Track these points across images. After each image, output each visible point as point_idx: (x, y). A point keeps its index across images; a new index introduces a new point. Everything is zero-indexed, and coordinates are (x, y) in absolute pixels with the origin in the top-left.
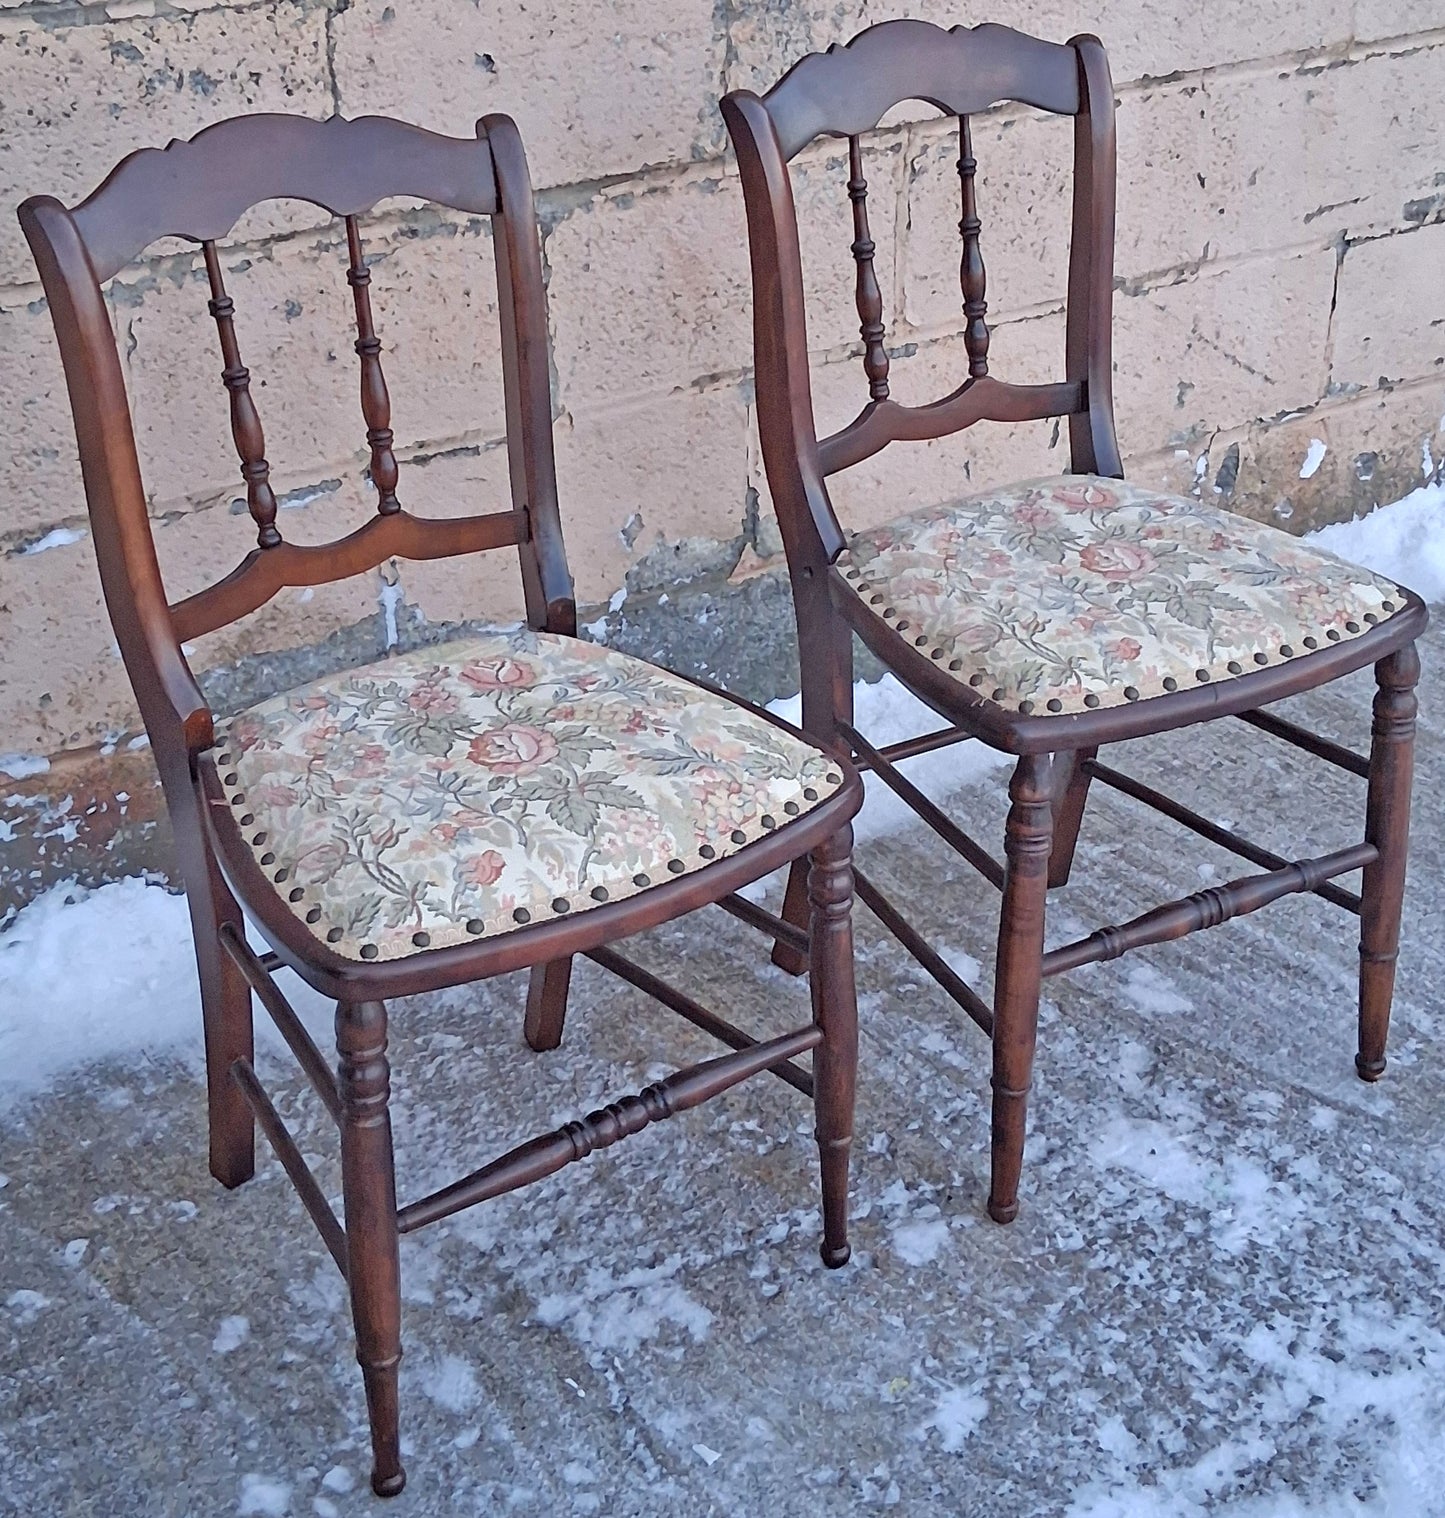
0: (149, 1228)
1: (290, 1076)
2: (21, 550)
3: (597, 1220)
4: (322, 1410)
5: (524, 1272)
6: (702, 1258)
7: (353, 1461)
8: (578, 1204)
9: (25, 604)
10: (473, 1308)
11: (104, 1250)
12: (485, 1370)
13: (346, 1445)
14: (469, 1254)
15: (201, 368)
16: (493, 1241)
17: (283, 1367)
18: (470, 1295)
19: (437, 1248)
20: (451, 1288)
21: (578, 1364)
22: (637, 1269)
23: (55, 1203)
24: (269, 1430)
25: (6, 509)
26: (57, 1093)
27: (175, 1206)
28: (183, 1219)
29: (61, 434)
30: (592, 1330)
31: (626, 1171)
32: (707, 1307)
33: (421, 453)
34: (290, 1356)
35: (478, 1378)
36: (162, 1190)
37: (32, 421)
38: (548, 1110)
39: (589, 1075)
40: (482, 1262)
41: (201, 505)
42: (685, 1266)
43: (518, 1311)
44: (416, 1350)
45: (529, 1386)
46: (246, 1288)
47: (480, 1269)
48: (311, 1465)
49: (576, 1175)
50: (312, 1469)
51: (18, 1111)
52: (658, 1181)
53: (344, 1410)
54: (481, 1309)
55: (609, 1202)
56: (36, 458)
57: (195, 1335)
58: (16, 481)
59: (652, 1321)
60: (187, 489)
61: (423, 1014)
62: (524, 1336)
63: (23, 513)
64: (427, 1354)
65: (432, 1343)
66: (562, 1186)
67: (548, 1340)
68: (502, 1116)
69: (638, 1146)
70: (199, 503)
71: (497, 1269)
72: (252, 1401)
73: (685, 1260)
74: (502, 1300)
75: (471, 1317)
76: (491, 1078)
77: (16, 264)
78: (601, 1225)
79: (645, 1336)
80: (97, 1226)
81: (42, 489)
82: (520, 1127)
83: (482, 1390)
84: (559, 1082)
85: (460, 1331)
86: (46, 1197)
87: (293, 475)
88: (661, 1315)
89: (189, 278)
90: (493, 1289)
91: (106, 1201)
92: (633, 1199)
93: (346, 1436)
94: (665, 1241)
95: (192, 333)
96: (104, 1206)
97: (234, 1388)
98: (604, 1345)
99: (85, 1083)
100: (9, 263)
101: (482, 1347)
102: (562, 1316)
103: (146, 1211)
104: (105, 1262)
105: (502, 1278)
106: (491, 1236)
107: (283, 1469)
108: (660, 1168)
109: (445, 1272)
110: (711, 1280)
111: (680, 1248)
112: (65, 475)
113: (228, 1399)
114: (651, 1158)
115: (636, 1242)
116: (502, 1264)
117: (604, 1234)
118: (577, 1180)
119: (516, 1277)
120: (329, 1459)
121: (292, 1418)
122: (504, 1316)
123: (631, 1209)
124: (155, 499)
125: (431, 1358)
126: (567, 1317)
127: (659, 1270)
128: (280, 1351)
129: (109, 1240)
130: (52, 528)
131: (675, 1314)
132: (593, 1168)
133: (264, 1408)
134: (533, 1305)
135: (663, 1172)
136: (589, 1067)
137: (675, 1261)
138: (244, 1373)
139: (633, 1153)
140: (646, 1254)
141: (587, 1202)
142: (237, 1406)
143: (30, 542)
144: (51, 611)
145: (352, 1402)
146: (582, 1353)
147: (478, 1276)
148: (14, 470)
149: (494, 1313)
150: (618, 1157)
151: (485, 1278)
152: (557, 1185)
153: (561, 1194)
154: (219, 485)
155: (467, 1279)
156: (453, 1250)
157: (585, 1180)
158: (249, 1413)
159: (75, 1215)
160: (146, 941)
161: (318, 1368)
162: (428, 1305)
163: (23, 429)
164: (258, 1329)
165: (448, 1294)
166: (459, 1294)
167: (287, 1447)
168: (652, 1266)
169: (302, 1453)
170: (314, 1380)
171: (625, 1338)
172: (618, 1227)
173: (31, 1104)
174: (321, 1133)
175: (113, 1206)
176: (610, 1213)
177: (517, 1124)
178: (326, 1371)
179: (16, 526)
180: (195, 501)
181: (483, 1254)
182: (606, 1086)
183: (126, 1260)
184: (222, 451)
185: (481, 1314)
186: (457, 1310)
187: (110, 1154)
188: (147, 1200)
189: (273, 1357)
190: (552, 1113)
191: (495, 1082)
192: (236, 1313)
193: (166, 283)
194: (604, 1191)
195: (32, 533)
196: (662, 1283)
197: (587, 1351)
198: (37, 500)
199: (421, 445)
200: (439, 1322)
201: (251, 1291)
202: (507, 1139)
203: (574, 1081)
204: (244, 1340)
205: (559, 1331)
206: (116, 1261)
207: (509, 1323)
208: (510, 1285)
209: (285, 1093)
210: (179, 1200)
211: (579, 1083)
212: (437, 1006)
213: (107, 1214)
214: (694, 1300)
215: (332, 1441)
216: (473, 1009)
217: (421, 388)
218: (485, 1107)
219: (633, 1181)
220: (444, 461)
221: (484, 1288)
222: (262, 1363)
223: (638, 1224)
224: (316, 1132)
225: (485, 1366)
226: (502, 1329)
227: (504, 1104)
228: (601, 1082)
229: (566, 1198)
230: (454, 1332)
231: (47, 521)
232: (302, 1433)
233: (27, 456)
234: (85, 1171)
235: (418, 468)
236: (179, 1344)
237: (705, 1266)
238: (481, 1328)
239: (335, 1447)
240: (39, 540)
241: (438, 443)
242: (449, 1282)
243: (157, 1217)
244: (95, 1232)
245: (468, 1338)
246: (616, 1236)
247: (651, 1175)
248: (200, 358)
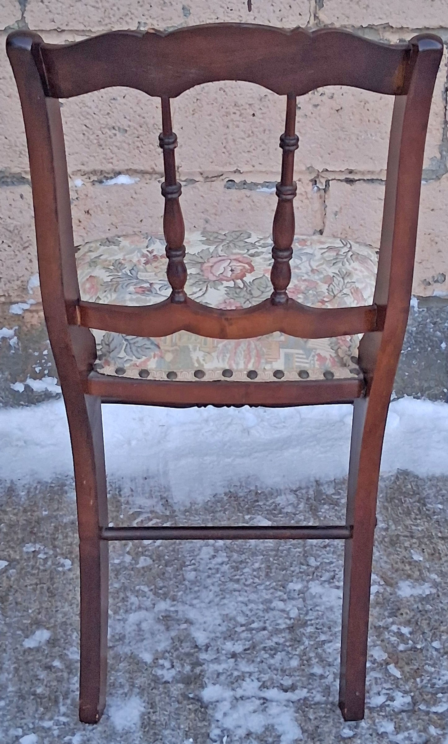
0: (41, 568)
1: (168, 513)
2: (101, 182)
3: (273, 652)
4: (50, 699)
5: (211, 665)
6: (319, 698)
7: (44, 734)
8: (269, 639)
9: (100, 212)
10: (168, 675)
11: (11, 571)
12: (149, 713)
13: (47, 724)
14: (188, 644)
15: (216, 99)
16: (207, 641)
17: (49, 668)
18: (173, 666)
19: (173, 634)
20: (166, 659)
21: (203, 731)
22: (276, 689)
23: (9, 538)
24: (16, 699)
25: (94, 157)
26: (52, 483)
27: (62, 561)
28: (60, 569)
29: (130, 121)
30: (225, 714)
31: (310, 629)
32: (302, 728)
33: (351, 176)
34: (57, 663)
35: (142, 715)
36: (62, 549)
37: (114, 110)
38: (290, 579)
39: (328, 567)
40: (192, 651)
41: (210, 179)
42: (306, 699)
43: (192, 686)
44: (122, 686)
45: (167, 732)
46: (63, 617)
47: (188, 655)
48: (22, 727)
49: (280, 621)
50: (20, 730)
51: (27, 486)
52: (324, 642)
53: (61, 704)
54: (174, 677)
55: (288, 644)
56: (114, 131)
57: (19, 632)
58: (102, 142)
59: (263, 723)
60: (200, 168)
61: (260, 503)
62: (185, 702)
63: (104, 161)
64: (126, 690)
65: (133, 685)
66: (267, 625)
67: (196, 710)
68: (263, 574)
69: (327, 618)
70: (207, 177)
71: (197, 658)
72: (20, 680)
73: (308, 695)
74: (189, 677)
75: (164, 680)
76: (272, 550)
77: (113, 19)
78: (272, 656)
79: (252, 730)
80: (18, 558)
81: (115, 149)
82: (268, 583)
83: (139, 724)
84: (308, 565)
85: (153, 685)
86: (6, 534)
87: (266, 173)
88: (270, 721)
90: (188, 668)
91: (31, 546)
92: (302, 647)
93: (51, 719)
94: (304, 679)
96: (29, 548)
97: (16, 670)
98: (225, 726)
99: (68, 483)
100: (110, 18)
101: (157, 699)
102: (214, 700)
103: (46, 558)
104: (7, 577)
105: (198, 663)
106: (208, 638)
107: (6, 724)
108: (331, 635)
109: (168, 649)
110: (315, 713)
111: (310, 687)
112: (129, 144)
113: (9, 674)
114: (330, 628)
115: (287, 673)
116: (203, 656)
117: (272, 661)
118: (278, 624)
119: (204, 666)
120: (33, 728)
121: (32, 697)
122: (181, 686)
123: (297, 653)
124: (180, 169)
125: (126, 694)
126: (217, 701)
127: (289, 695)
128: (53, 658)
129: (19, 566)
130: (120, 173)
131: (278, 725)
132: (292, 621)
133: (22, 687)
134: (203, 686)
135: (331, 638)
136: (331, 563)
137: (302, 693)
138: (27, 663)
139: (321, 621)
140: (287, 682)
141: (275, 639)
142: (11, 680)
143: (107, 178)
144: (114, 220)
145: (69, 702)
146: (210, 725)
147: (184, 658)
148: (101, 136)
149: (178, 682)
150: (311, 620)
151: (188, 661)
152: (265, 623)
153: (264, 629)
154: (221, 169)
155: (178, 657)
156: (182, 638)
157: (284, 626)
158: (13, 686)
159: (13, 548)
160: (141, 420)
161: (65, 675)
162: (146, 663)
163: (108, 113)
164: (52, 642)
165: (161, 662)
166: (167, 664)
167: (19, 712)
168: (286, 691)
169: (22, 719)
170: (58, 681)
171: (240, 727)
172: (282, 660)
173: (35, 485)
174: (161, 548)
175: (33, 550)
176: (283, 650)
177: (268, 580)
178: (68, 679)
179: (99, 167)
180: (205, 176)
181: (196, 646)
182: (333, 578)
183: (17, 580)
184: (224, 150)
185: (170, 680)
186: (160, 672)
187: (52, 522)
188: (51, 552)
189: (48, 660)
190: (292, 581)
191: (274, 553)
192: (48, 629)
194: (288, 637)
195: (108, 173)
196: (284, 703)
197: (213, 726)
198: (112, 156)
199: (351, 172)
200: (145, 675)
201: (64, 620)
202: (256, 587)
203: (317, 568)
204: (41, 644)
205: (206, 707)
206: (12, 579)
207: (182, 691)
208: (198, 670)
209: (158, 521)
210: (66, 558)
211: (320, 570)
212: (271, 501)
213: (28, 553)
214: (296, 720)
215: (41, 719)
216: (289, 509)
217: (354, 137)
218: (257, 565)
219: (310, 637)
220: (365, 185)
221: (183, 666)
222: (40, 661)
223: (295, 663)
224: (159, 547)
225: (151, 711)
226: (176, 693)
227: (269, 567)
228: (332, 574)
229: (265, 632)
230: (149, 684)
231: (117, 169)
232: (31, 707)
233: (109, 129)
234: (34, 527)
235: (347, 186)
236: (9, 634)
237: (318, 703)
238: (165, 688)
239: (40, 723)
240: (112, 178)
241: (363, 173)
242: (167, 654)
243: (49, 563)
244: (15, 560)
245: (154, 691)
246: (278, 665)
247: (323, 637)
248: (216, 93)
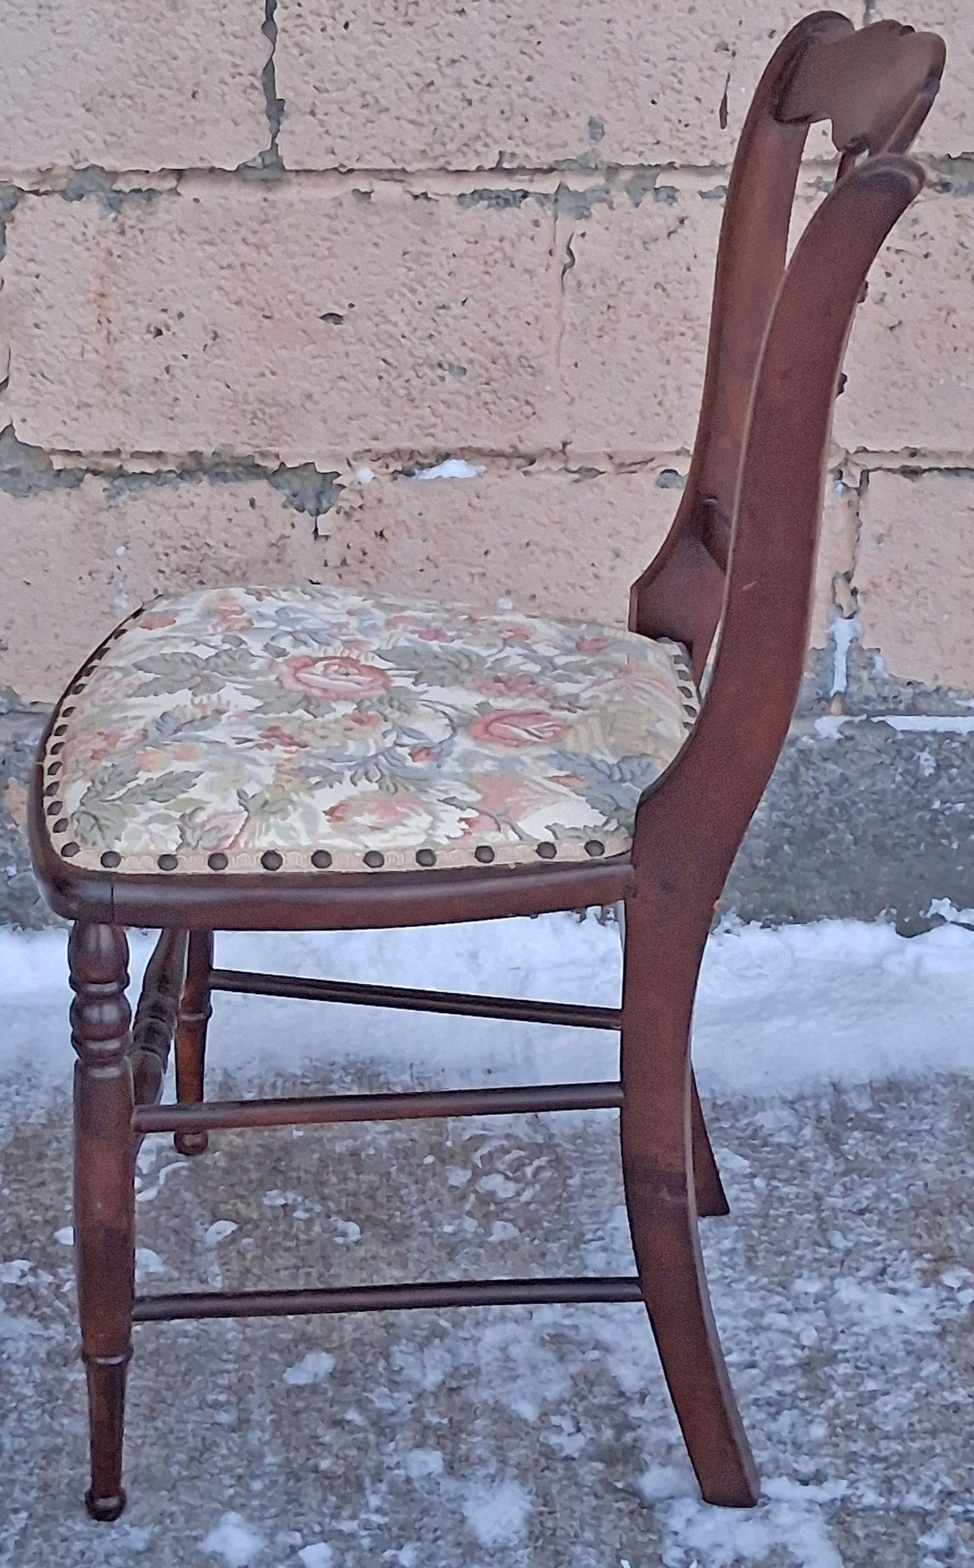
0: (303, 1237)
1: (540, 1139)
2: (409, 474)
3: (773, 1410)
4: (347, 1481)
5: (653, 1429)
6: (871, 1498)
7: (343, 1545)
8: (763, 1384)
9: (405, 536)
10: (572, 1445)
11: (244, 1241)
12: (541, 1514)
13: (348, 1526)
14: (605, 1388)
15: (647, 305)
16: (642, 1384)
17: (339, 1423)
18: (579, 1430)
19: (574, 1368)
20: (563, 1414)
21: (650, 1550)
22: (785, 1478)
23: (231, 1179)
24: (281, 1479)
25: (399, 423)
26: (304, 1076)
27: (341, 1224)
28: (340, 1240)
29: (472, 350)
30: (689, 1521)
31: (843, 1369)
32: (842, 1553)
33: (912, 463)
34: (352, 1415)
35: (529, 1519)
36: (338, 1203)
37: (442, 329)
38: (796, 1272)
39: (870, 1253)
40: (614, 1402)
41: (627, 467)
42: (844, 1499)
43: (620, 1468)
44: (483, 1462)
45: (578, 1549)
46: (354, 1330)
47: (607, 1409)
48: (300, 1530)
49: (782, 1352)
50: (298, 1535)
51: (256, 1081)
52: (874, 1395)
53: (368, 1492)
54: (583, 1450)
55: (802, 1395)
56: (439, 372)
57: (275, 1356)
58: (415, 393)
59: (766, 1541)
60: (609, 445)
61: (725, 1125)
62: (608, 1497)
63: (418, 431)
64: (492, 1471)
65: (504, 1462)
66: (758, 1357)
67: (632, 1512)
68: (741, 1261)
69: (877, 1348)
70: (622, 465)
71: (626, 1415)
72: (286, 1444)
73: (850, 1492)
74: (611, 1450)
75: (563, 1454)
76: (755, 1216)
77: (450, 146)
78: (773, 1417)
79: (746, 1554)
80: (255, 1216)
81: (441, 408)
82: (752, 1279)
83: (524, 1532)
84: (830, 1247)
85: (543, 1462)
86: (227, 1171)
88: (780, 1538)
89: (648, 197)
90: (608, 1433)
91: (280, 1196)
92: (831, 1402)
93: (353, 1517)
94: (839, 1462)
95: (643, 262)
96: (275, 1198)
97: (276, 1424)
98: (691, 1544)
99: (336, 1077)
100: (443, 144)
101: (554, 1489)
102: (665, 1493)
103: (310, 1219)
104: (238, 1252)
105: (625, 1426)
106: (642, 1378)
107: (269, 1522)
108: (887, 1381)
109: (567, 1396)
110: (866, 1526)
111: (852, 1476)
112: (468, 397)
113: (263, 1431)
114: (883, 1368)
115: (804, 1449)
116: (636, 1412)
117: (773, 1426)
118: (779, 1358)
119: (640, 1431)
120: (322, 1532)
121: (313, 1475)
122: (600, 1466)
123: (821, 1412)
124: (569, 447)
125: (493, 1478)
126: (672, 1497)
127: (811, 1491)
128: (346, 1405)
129: (258, 1233)
130: (447, 456)
131: (796, 1545)
132: (807, 1352)
133: (292, 1455)
134: (641, 1469)
135: (888, 1386)
136: (877, 1244)
137: (836, 1489)
138: (297, 1413)
139: (865, 1354)
140: (807, 1466)
141: (776, 1386)
142: (268, 1442)
143: (422, 467)
144: (433, 551)
145: (383, 1487)
146: (661, 1540)
147: (600, 1413)
148: (415, 381)
149: (592, 1458)
150: (845, 1351)
151: (607, 1420)
152: (753, 1354)
153: (753, 1365)
154: (651, 448)
155: (586, 1413)
156: (592, 1377)
157: (790, 1361)
158: (275, 1453)
159: (242, 1197)
160: (474, 955)
161: (372, 1438)
162: (525, 1422)
163: (431, 336)
164: (340, 1376)
165: (555, 1420)
166: (568, 1425)
167: (289, 1502)
168: (805, 1483)
169: (297, 1515)
170: (359, 1449)
171: (720, 1546)
172: (793, 1425)
173: (272, 1080)
174: (533, 1207)
175: (283, 1202)
176: (794, 1407)
177: (751, 1274)
178: (378, 1445)
179: (407, 445)
180: (617, 460)
181: (622, 1394)
182: (883, 1272)
183: (259, 1259)
184: (659, 409)
185: (576, 1455)
186: (554, 1440)
187: (313, 1151)
188: (318, 1208)
189: (335, 1409)
190: (800, 1276)
191: (758, 1221)
192: (328, 1351)
193: (621, 198)
194: (802, 1381)
195: (426, 457)
196: (805, 1505)
197: (668, 1542)
198: (433, 420)
199: (913, 453)
200: (526, 1443)
201: (357, 1335)
202: (729, 1285)
203: (848, 1252)
204: (318, 1380)
205: (651, 1508)
206: (249, 1256)
207: (601, 1476)
208: (628, 1437)
209: (522, 1153)
210: (348, 1220)
211: (854, 1256)
212: (745, 1121)
213: (272, 1208)
214: (830, 1538)
215: (335, 1516)
216: (783, 1138)
217: (924, 382)
218: (727, 1244)
219: (845, 1384)
220: (940, 479)
221: (598, 1429)
222: (320, 1410)
223: (819, 1431)
224: (529, 1203)
225: (546, 1509)
226: (589, 1479)
227: (751, 1248)
228: (880, 1265)
229: (754, 1371)
230: (537, 1461)
231: (443, 447)
232: (312, 1495)
233: (431, 367)
234: (278, 1160)
235: (906, 481)
236: (254, 1358)
237: (871, 1508)
238: (566, 1469)
239: (334, 1523)
240: (431, 466)
241: (936, 456)
242: (565, 1407)
243: (317, 1228)
244: (248, 1221)
245: (547, 1473)
246: (785, 1434)
247: (871, 1385)
248: (648, 293)
